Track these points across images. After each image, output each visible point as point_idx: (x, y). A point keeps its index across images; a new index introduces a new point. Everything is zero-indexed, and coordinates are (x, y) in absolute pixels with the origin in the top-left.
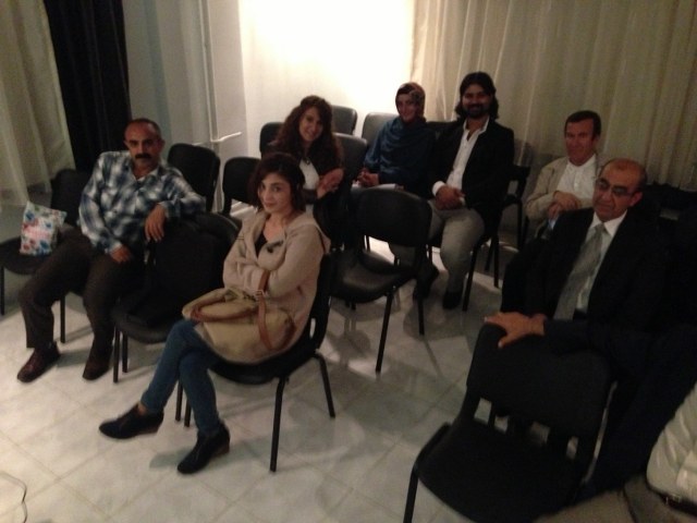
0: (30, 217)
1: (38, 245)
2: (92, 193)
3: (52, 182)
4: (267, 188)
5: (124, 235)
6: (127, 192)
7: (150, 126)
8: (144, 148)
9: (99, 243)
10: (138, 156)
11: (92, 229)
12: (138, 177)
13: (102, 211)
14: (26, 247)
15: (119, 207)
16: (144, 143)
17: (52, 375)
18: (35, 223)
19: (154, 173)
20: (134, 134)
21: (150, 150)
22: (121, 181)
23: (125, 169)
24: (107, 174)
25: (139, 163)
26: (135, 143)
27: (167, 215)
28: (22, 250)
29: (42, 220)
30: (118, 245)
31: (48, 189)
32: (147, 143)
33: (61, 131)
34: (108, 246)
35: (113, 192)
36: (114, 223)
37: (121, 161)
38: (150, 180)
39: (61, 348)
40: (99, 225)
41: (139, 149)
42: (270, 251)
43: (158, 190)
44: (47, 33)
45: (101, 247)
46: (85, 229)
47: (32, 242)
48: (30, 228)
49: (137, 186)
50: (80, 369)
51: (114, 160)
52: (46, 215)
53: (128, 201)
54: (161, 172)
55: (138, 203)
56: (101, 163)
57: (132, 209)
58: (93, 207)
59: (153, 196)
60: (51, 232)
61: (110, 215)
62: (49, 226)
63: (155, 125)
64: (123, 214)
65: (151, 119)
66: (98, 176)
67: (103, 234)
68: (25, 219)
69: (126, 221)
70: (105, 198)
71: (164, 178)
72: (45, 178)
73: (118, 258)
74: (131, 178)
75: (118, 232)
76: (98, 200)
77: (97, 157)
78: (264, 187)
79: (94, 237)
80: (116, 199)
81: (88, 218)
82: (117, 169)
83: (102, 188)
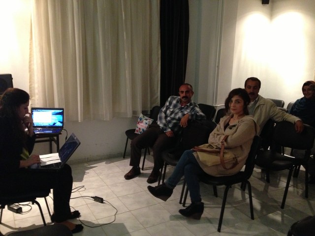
0: (141, 119)
1: (141, 130)
2: (164, 109)
3: (151, 110)
4: (233, 102)
5: (172, 127)
6: (177, 111)
7: (189, 86)
8: (185, 94)
9: (163, 128)
10: (183, 97)
11: (161, 122)
12: (182, 106)
13: (166, 117)
14: (137, 131)
15: (173, 116)
16: (186, 92)
17: (136, 179)
18: (142, 122)
19: (188, 104)
20: (183, 88)
21: (188, 95)
22: (175, 106)
23: (178, 102)
24: (170, 103)
25: (183, 100)
26: (182, 92)
27: (190, 117)
28: (136, 132)
29: (145, 121)
30: (169, 130)
31: (149, 113)
32: (187, 92)
33: (158, 92)
34: (166, 130)
35: (172, 110)
36: (169, 122)
37: (177, 99)
38: (186, 107)
39: (141, 171)
40: (164, 121)
41: (184, 95)
42: (231, 128)
43: (188, 111)
44: (160, 56)
45: (163, 129)
46: (159, 123)
47: (140, 129)
48: (140, 124)
49: (181, 109)
50: (147, 179)
51: (175, 98)
52: (146, 120)
53: (176, 114)
54: (191, 104)
55: (180, 115)
56: (169, 99)
57: (177, 117)
58: (163, 115)
59: (186, 113)
60: (147, 126)
61: (169, 118)
62: (146, 124)
63: (191, 86)
64: (173, 119)
65: (190, 84)
66: (167, 104)
67: (165, 125)
68: (139, 119)
69: (174, 121)
70: (168, 112)
71: (191, 107)
72: (149, 109)
73: (168, 135)
74: (179, 106)
75: (170, 126)
76: (165, 112)
77: (168, 98)
78: (232, 102)
79: (161, 125)
80: (172, 113)
81: (161, 118)
82: (174, 102)
83: (168, 108)
